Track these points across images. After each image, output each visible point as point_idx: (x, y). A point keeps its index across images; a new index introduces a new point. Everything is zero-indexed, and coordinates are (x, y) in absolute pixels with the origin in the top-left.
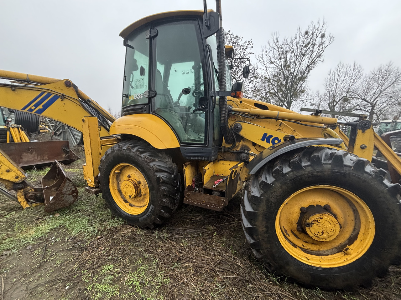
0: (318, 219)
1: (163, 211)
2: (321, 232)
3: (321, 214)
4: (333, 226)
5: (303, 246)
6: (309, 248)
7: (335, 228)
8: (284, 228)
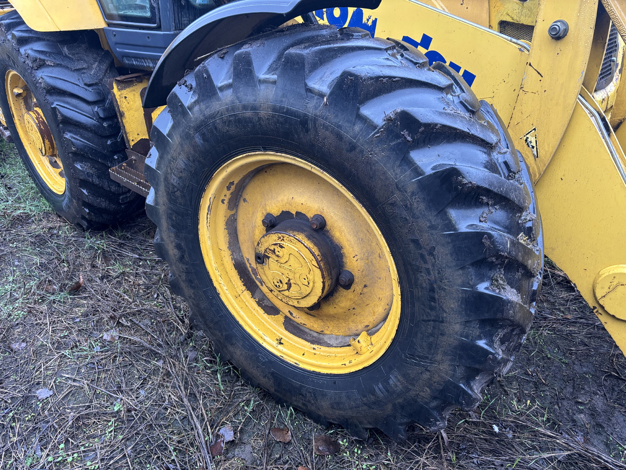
0: (275, 247)
1: (85, 191)
2: (287, 281)
3: (280, 235)
4: (307, 271)
5: (291, 314)
6: (303, 322)
7: (311, 277)
8: (250, 264)
